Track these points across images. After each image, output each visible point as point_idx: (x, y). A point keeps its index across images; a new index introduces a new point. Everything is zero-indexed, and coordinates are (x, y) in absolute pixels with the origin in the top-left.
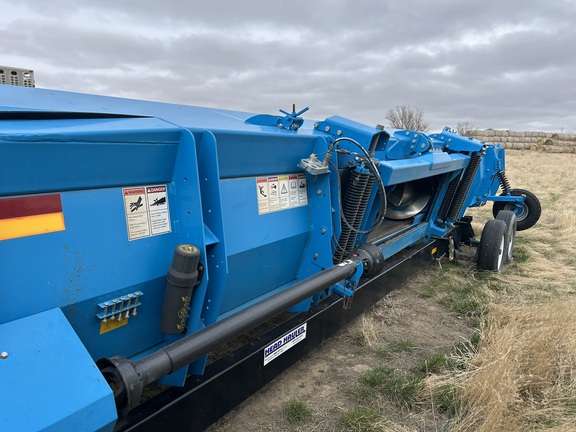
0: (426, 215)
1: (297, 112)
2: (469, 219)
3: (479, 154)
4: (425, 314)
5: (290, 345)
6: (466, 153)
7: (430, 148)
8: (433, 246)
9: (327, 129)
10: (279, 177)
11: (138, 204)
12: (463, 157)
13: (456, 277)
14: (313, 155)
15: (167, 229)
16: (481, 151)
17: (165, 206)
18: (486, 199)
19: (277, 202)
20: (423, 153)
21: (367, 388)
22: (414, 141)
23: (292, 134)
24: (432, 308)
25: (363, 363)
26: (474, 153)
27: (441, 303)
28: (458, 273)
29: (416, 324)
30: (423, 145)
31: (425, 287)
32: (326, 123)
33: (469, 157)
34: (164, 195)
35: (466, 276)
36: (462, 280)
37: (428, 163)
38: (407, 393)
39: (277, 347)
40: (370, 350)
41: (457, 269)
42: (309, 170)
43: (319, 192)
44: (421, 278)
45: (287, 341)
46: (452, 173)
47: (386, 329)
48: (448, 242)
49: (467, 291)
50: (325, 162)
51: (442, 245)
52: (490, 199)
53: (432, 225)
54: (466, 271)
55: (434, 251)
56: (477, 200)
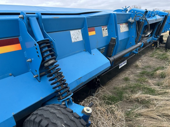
0: (152, 35)
1: (127, 8)
2: (163, 36)
3: (167, 16)
4: (152, 60)
5: (124, 65)
6: (163, 16)
7: (155, 15)
8: (153, 44)
9: (132, 11)
10: (124, 24)
11: (104, 30)
12: (162, 17)
13: (159, 52)
14: (131, 18)
15: (107, 35)
16: (168, 15)
17: (107, 30)
18: (167, 30)
19: (123, 30)
20: (153, 16)
21: (142, 74)
22: (150, 13)
23: (126, 13)
24: (154, 59)
25: (139, 71)
26: (166, 16)
27: (156, 58)
28: (160, 51)
29: (150, 63)
30: (153, 14)
31: (151, 55)
32: (132, 10)
33: (164, 17)
34: (107, 28)
35: (162, 52)
36: (161, 53)
37: (155, 19)
38: (152, 75)
39: (121, 65)
40: (140, 68)
41: (159, 50)
42: (131, 21)
43: (132, 27)
44: (149, 53)
45: (123, 64)
46: (159, 22)
47: (143, 64)
48: (157, 42)
49: (163, 55)
50: (134, 19)
51: (155, 43)
52: (168, 30)
53: (153, 38)
54: (162, 50)
55: (153, 45)
56: (164, 31)
